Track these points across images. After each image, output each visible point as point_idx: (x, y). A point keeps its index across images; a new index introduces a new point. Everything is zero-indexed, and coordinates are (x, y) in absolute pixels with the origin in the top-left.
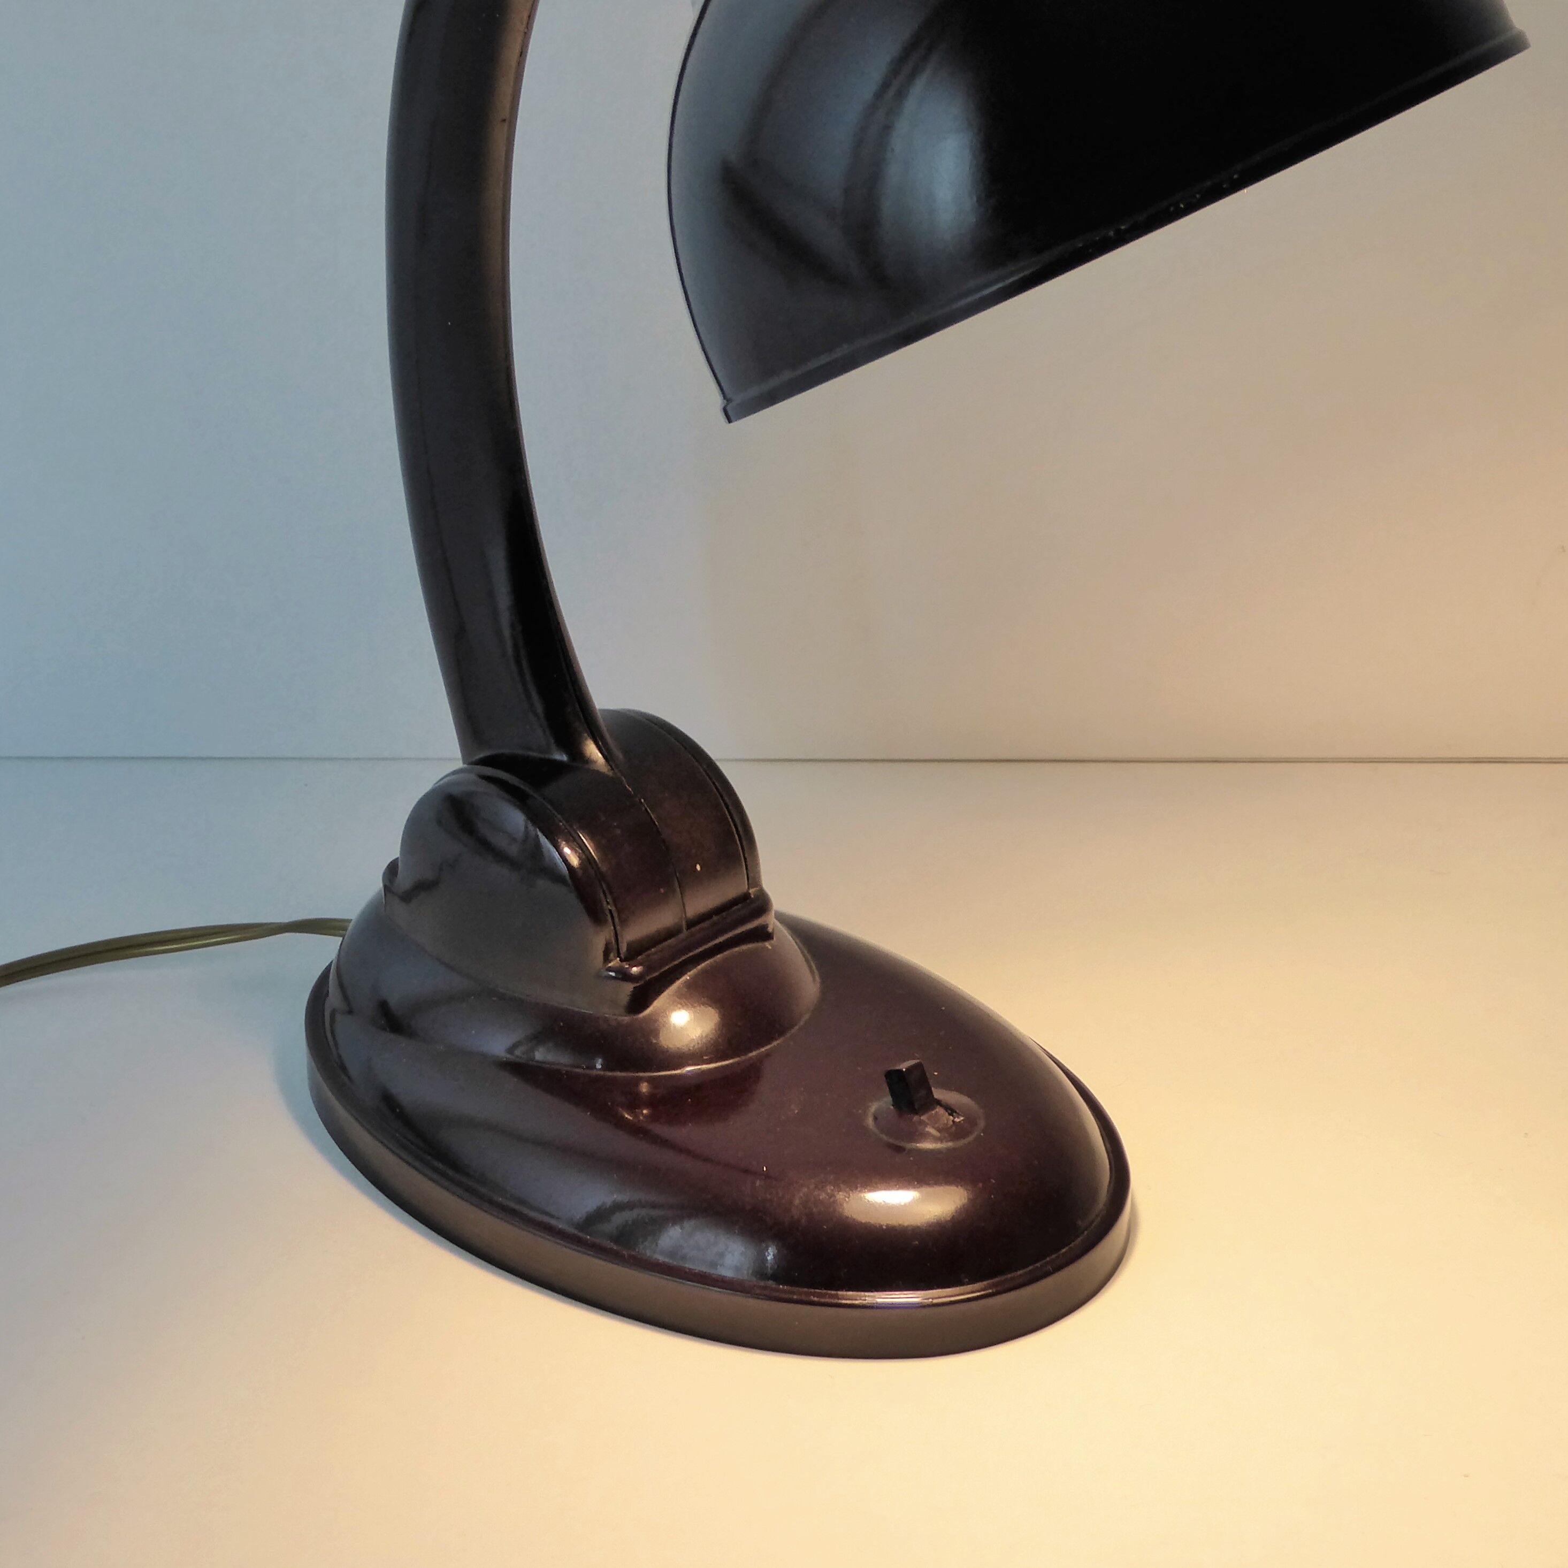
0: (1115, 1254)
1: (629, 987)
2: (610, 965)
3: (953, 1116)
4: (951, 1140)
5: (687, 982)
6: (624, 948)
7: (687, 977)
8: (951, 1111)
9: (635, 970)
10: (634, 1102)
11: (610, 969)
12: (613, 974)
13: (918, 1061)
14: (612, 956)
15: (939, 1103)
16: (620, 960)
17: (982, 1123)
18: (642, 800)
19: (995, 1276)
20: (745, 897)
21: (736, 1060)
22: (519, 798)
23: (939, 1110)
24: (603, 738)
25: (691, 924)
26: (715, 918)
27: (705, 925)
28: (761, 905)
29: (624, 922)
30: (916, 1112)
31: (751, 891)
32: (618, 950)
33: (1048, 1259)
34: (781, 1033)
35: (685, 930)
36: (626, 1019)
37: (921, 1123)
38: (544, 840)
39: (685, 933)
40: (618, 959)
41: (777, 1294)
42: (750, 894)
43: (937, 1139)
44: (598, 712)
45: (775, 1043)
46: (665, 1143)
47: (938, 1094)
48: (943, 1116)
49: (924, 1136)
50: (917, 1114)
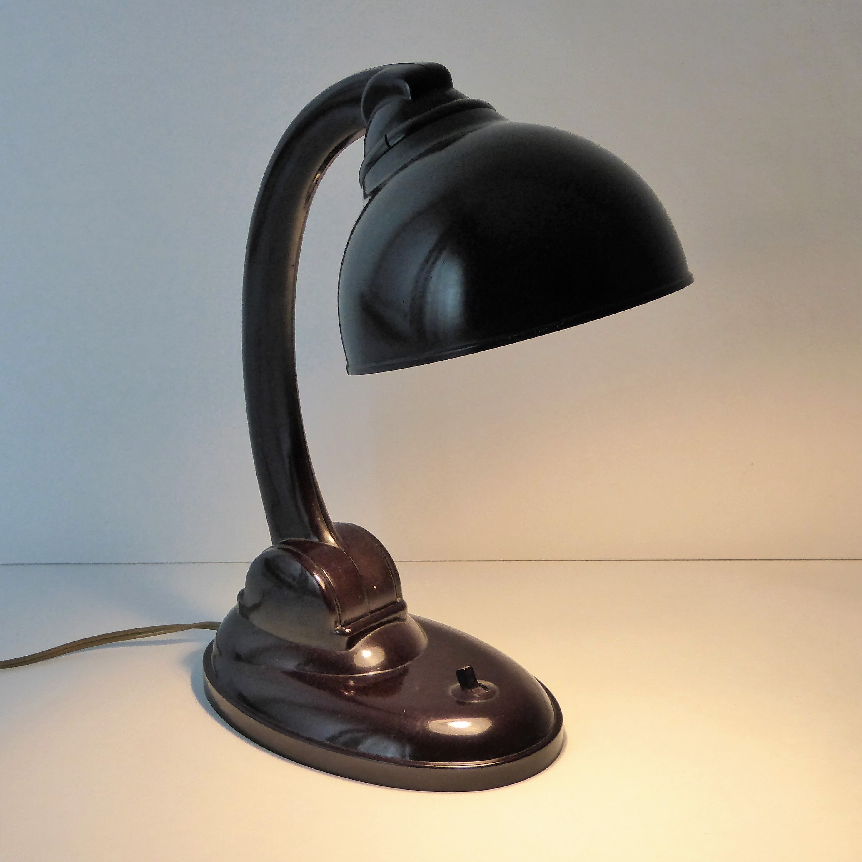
0: (557, 750)
1: (346, 639)
2: (337, 628)
3: (486, 690)
4: (485, 699)
5: (370, 637)
6: (343, 621)
7: (370, 635)
8: (485, 687)
9: (348, 631)
10: (348, 688)
11: (337, 630)
12: (338, 632)
13: (470, 666)
14: (338, 624)
15: (480, 685)
16: (341, 627)
17: (498, 693)
18: (351, 558)
19: (503, 756)
20: (395, 602)
21: (392, 670)
22: (297, 557)
23: (480, 688)
24: (334, 532)
25: (372, 612)
26: (382, 610)
27: (378, 612)
28: (402, 606)
29: (343, 610)
30: (470, 688)
31: (397, 600)
32: (340, 621)
33: (527, 749)
34: (411, 660)
35: (369, 615)
36: (344, 652)
37: (472, 692)
38: (308, 574)
39: (369, 616)
40: (340, 626)
41: (409, 764)
42: (397, 601)
43: (479, 699)
44: (332, 523)
45: (409, 663)
46: (361, 704)
47: (479, 681)
48: (482, 690)
49: (474, 698)
50: (470, 689)
